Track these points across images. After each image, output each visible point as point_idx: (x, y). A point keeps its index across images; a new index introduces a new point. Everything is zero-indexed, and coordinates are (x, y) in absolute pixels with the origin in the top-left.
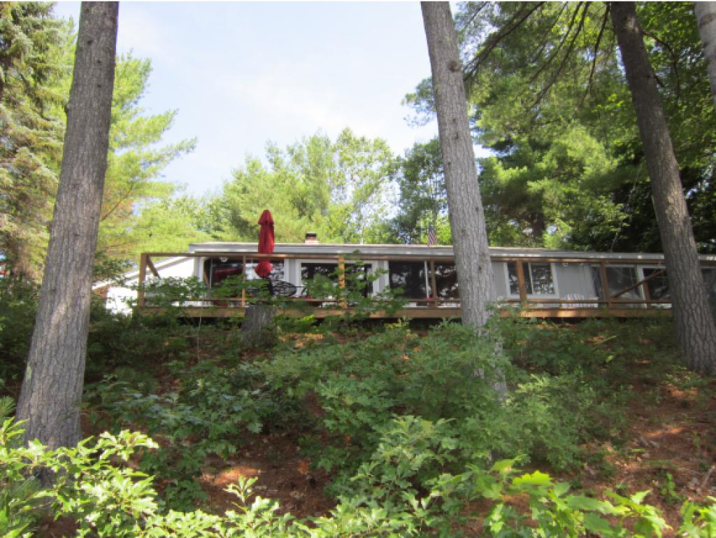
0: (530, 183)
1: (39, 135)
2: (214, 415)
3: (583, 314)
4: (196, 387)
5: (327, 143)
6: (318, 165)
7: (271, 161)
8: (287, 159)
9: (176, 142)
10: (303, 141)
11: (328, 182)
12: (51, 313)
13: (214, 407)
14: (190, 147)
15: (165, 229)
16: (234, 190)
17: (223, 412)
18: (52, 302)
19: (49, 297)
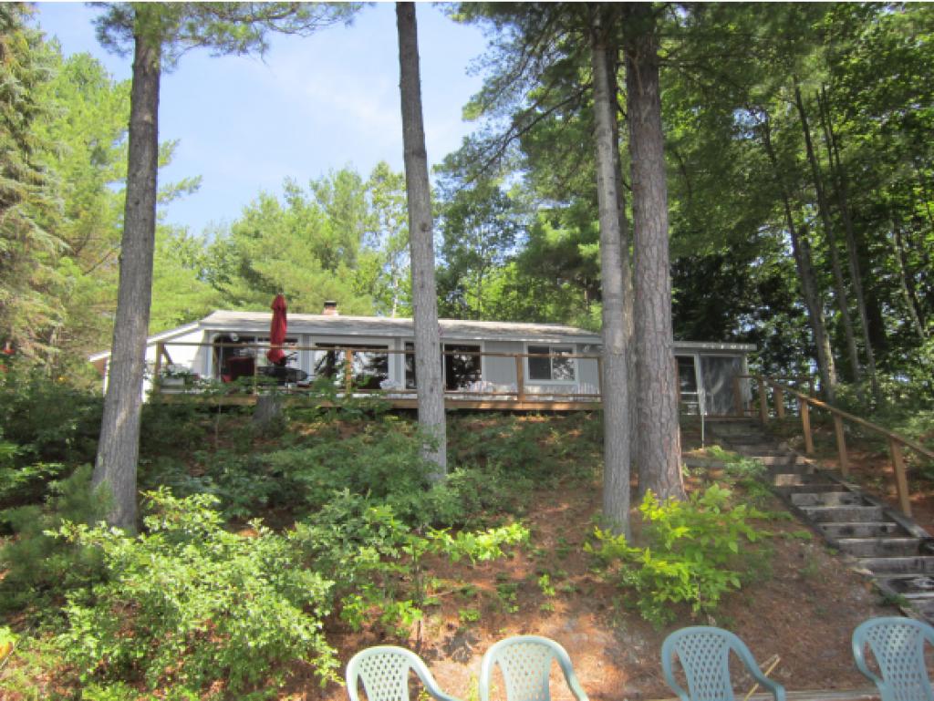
0: (581, 246)
1: (29, 191)
2: (237, 491)
3: (577, 407)
4: (223, 473)
5: (358, 180)
6: (346, 206)
7: (289, 201)
8: (309, 198)
9: (177, 182)
10: (330, 175)
11: (357, 228)
12: (115, 418)
13: (237, 486)
14: (193, 187)
15: (163, 286)
16: (245, 233)
17: (242, 489)
18: (116, 410)
19: (114, 407)
